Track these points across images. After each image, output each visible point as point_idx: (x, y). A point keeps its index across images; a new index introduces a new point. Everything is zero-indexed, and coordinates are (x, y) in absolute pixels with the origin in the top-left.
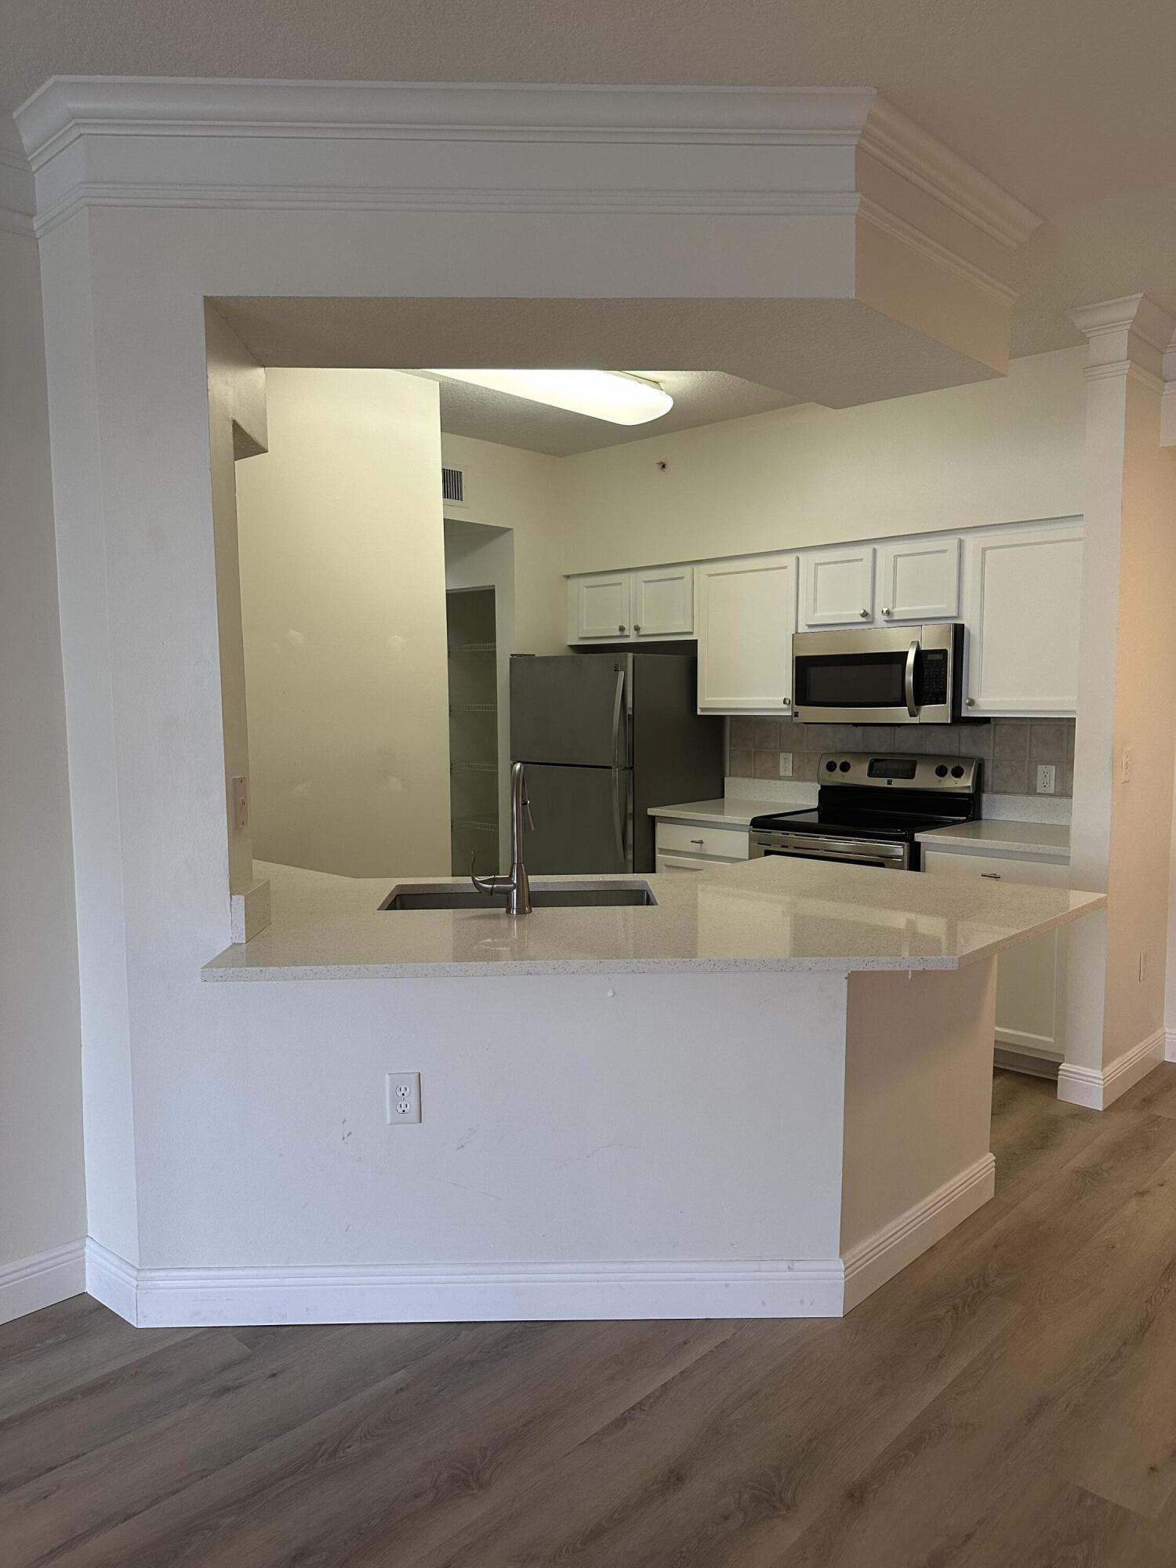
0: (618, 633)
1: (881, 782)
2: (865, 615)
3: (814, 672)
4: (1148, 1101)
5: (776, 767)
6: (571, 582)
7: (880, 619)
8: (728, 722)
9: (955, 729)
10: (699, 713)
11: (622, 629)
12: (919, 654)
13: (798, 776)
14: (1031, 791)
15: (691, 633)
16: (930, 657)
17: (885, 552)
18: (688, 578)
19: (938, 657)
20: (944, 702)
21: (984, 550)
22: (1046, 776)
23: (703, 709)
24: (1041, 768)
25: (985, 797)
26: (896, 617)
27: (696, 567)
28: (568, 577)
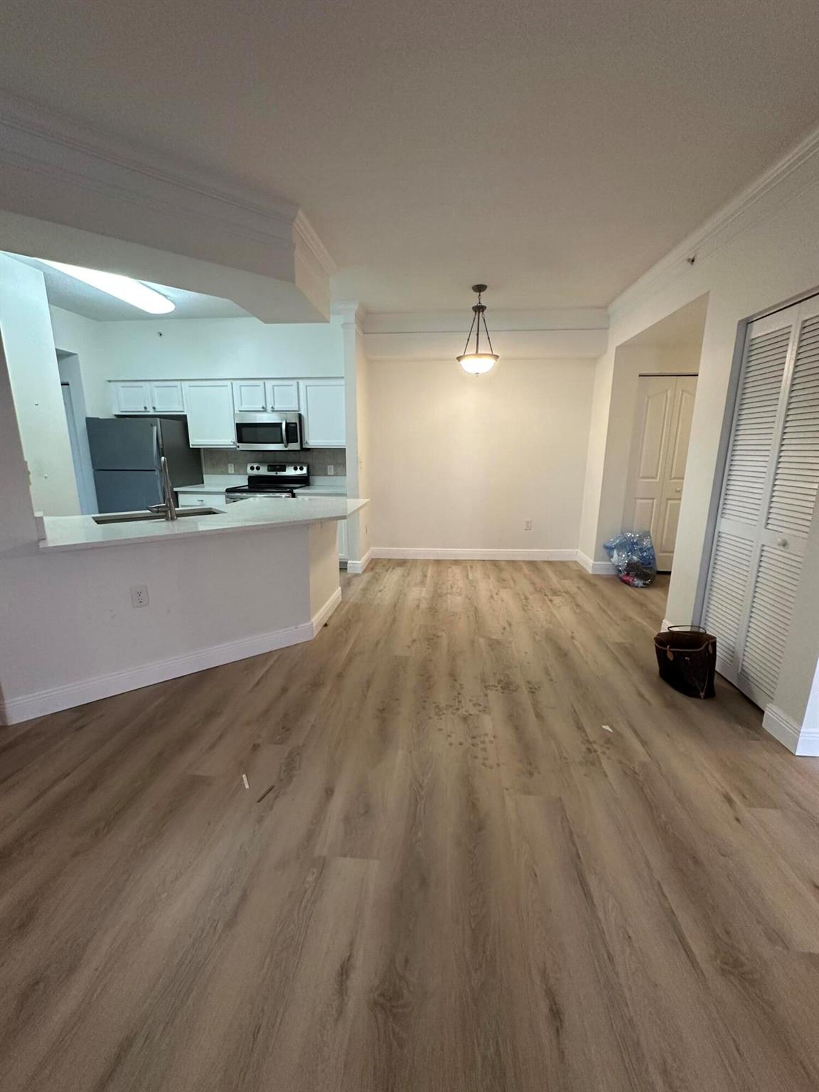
0: (144, 410)
1: (273, 474)
2: (263, 408)
3: (244, 430)
4: (372, 569)
5: (227, 470)
6: (111, 383)
7: (269, 409)
8: (202, 450)
9: (302, 453)
10: (191, 446)
11: (145, 408)
12: (287, 424)
13: (237, 472)
14: (326, 475)
15: (183, 411)
16: (291, 425)
17: (269, 384)
18: (179, 388)
19: (294, 425)
20: (297, 442)
21: (306, 387)
22: (331, 470)
23: (193, 445)
24: (329, 466)
25: (311, 477)
26: (276, 409)
27: (183, 383)
28: (110, 381)
